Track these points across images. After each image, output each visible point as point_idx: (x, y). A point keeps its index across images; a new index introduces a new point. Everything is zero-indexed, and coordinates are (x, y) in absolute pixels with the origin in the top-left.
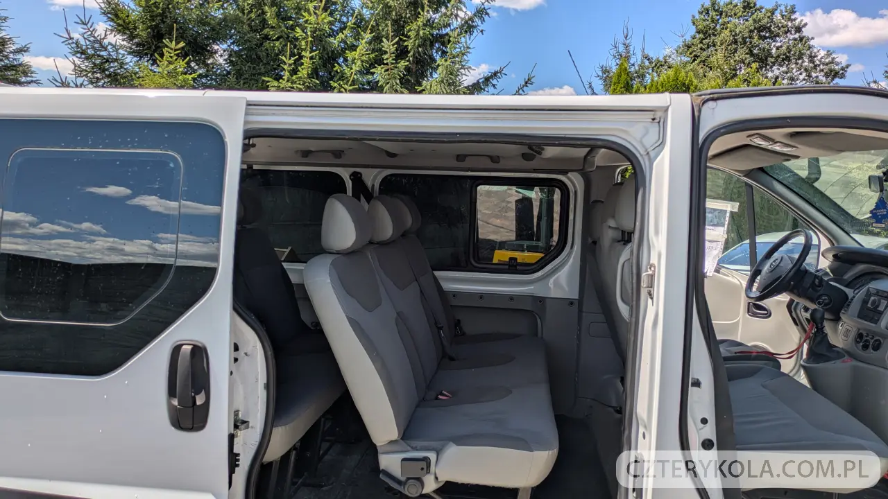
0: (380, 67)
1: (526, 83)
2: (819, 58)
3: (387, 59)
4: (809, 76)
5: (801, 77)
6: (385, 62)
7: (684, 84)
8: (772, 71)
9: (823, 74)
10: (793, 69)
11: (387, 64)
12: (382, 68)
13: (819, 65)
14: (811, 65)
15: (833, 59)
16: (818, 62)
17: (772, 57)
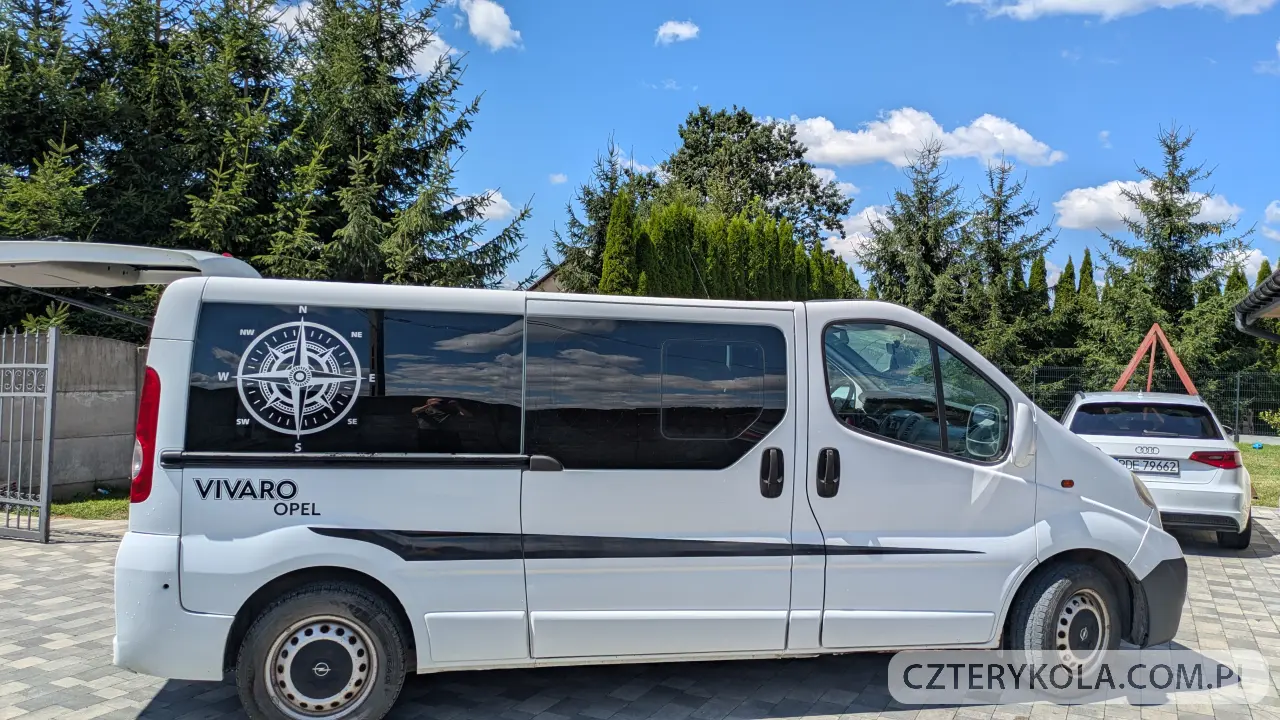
0: (344, 190)
1: (523, 215)
2: (821, 188)
3: (355, 180)
4: (811, 209)
5: (803, 210)
6: (352, 183)
7: (688, 220)
8: (771, 200)
9: (825, 207)
10: (794, 200)
11: (355, 186)
12: (348, 191)
13: (822, 197)
14: (814, 197)
15: (836, 191)
16: (821, 194)
17: (772, 184)
